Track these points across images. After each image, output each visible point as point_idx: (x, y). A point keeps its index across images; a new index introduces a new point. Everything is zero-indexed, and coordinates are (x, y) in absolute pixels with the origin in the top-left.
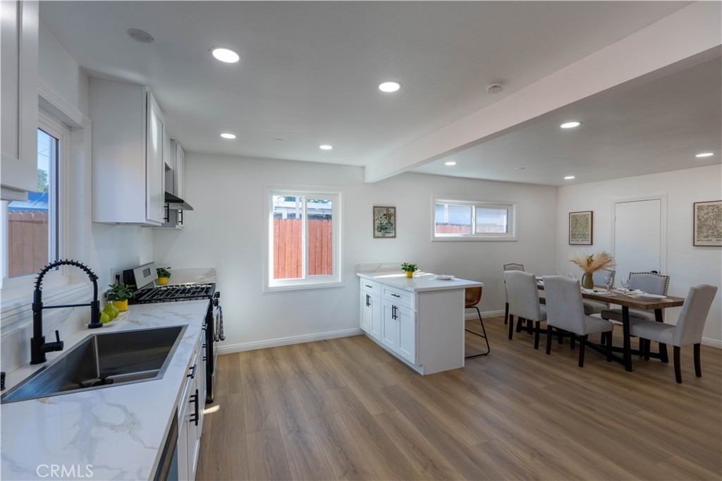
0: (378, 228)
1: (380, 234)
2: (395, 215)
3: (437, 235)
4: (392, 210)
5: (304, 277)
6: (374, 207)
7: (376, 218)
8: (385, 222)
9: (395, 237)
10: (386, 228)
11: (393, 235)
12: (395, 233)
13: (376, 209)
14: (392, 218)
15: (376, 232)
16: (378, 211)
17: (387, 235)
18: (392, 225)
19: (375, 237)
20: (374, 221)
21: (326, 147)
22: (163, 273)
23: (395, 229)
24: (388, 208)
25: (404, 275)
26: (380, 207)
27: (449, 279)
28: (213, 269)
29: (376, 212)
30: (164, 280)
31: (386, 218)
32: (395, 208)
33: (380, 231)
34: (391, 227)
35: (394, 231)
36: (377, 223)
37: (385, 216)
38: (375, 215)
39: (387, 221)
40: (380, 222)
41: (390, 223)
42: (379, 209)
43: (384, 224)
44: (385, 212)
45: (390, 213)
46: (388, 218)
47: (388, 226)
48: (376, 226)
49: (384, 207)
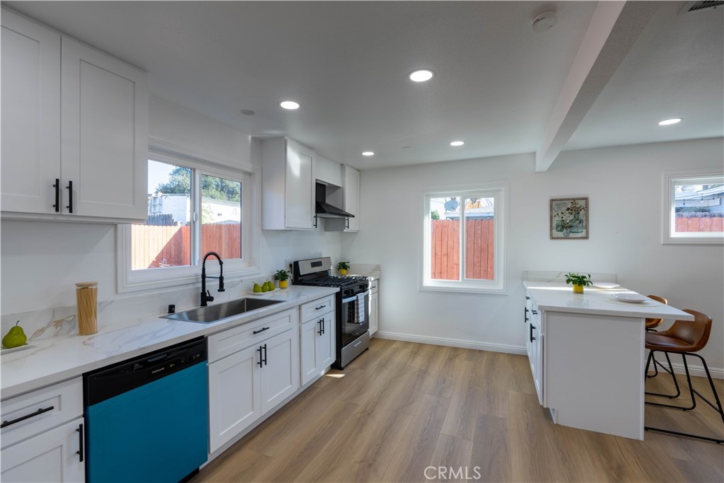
0: (558, 226)
1: (561, 234)
2: (586, 208)
3: (674, 234)
4: (582, 203)
5: (460, 280)
6: (552, 200)
7: (555, 213)
8: (568, 218)
9: (586, 238)
10: (572, 226)
11: (583, 234)
12: (587, 233)
13: (554, 202)
14: (582, 213)
15: (554, 231)
16: (558, 206)
17: (572, 235)
18: (581, 222)
19: (552, 238)
20: (551, 218)
21: (457, 143)
22: (343, 266)
23: (587, 227)
24: (574, 200)
25: (571, 288)
26: (560, 200)
27: (639, 302)
28: (378, 266)
29: (554, 206)
30: (344, 271)
31: (571, 214)
32: (586, 199)
33: (561, 230)
34: (581, 225)
35: (584, 231)
36: (556, 220)
37: (570, 211)
38: (554, 211)
39: (572, 217)
40: (561, 219)
41: (577, 220)
42: (559, 202)
43: (568, 221)
44: (569, 206)
45: (578, 206)
46: (574, 213)
47: (575, 224)
48: (554, 225)
49: (568, 199)
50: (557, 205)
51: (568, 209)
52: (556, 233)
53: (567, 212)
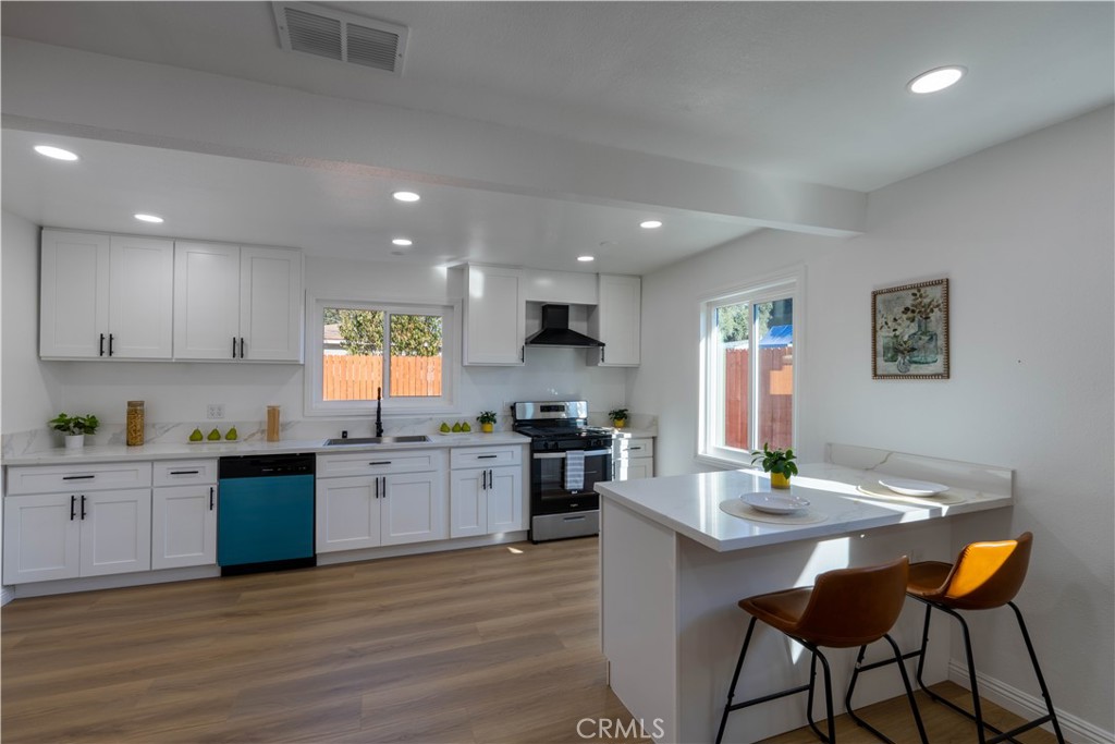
0: (886, 349)
1: (892, 368)
2: (944, 305)
4: (935, 294)
6: (876, 293)
7: (880, 321)
8: (907, 330)
9: (946, 374)
10: (913, 349)
11: (938, 367)
12: (948, 363)
13: (879, 299)
14: (936, 315)
15: (880, 360)
16: (887, 303)
17: (913, 369)
18: (933, 337)
19: (877, 376)
20: (874, 332)
22: (619, 415)
23: (946, 350)
24: (918, 287)
26: (890, 291)
29: (880, 306)
30: (619, 423)
31: (913, 320)
32: (945, 284)
33: (893, 359)
34: (932, 345)
35: (941, 358)
36: (884, 336)
37: (910, 314)
38: (878, 316)
39: (914, 328)
40: (892, 334)
41: (924, 333)
42: (888, 296)
43: (906, 338)
44: (909, 302)
45: (926, 301)
46: (918, 317)
47: (921, 342)
48: (880, 349)
49: (904, 288)
50: (884, 302)
51: (907, 309)
52: (883, 365)
53: (905, 316)
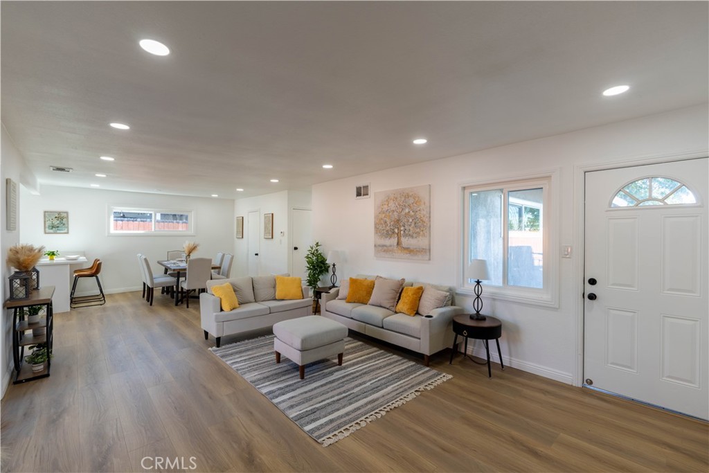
0: (49, 226)
1: (51, 231)
2: (67, 217)
3: (112, 231)
4: (65, 215)
7: (47, 219)
8: (56, 222)
9: (68, 233)
10: (58, 227)
11: (66, 231)
12: (68, 230)
13: (46, 213)
14: (65, 220)
16: (49, 215)
17: (58, 231)
18: (64, 224)
19: (46, 233)
20: (45, 222)
23: (68, 227)
24: (60, 213)
26: (51, 212)
29: (47, 215)
33: (52, 229)
34: (64, 226)
35: (66, 229)
36: (48, 223)
39: (58, 222)
40: (51, 223)
41: (62, 223)
42: (49, 213)
43: (56, 224)
44: (57, 215)
45: (62, 216)
46: (59, 220)
47: (60, 225)
48: (47, 225)
49: (56, 212)
51: (56, 217)
52: (47, 230)
53: (55, 219)
